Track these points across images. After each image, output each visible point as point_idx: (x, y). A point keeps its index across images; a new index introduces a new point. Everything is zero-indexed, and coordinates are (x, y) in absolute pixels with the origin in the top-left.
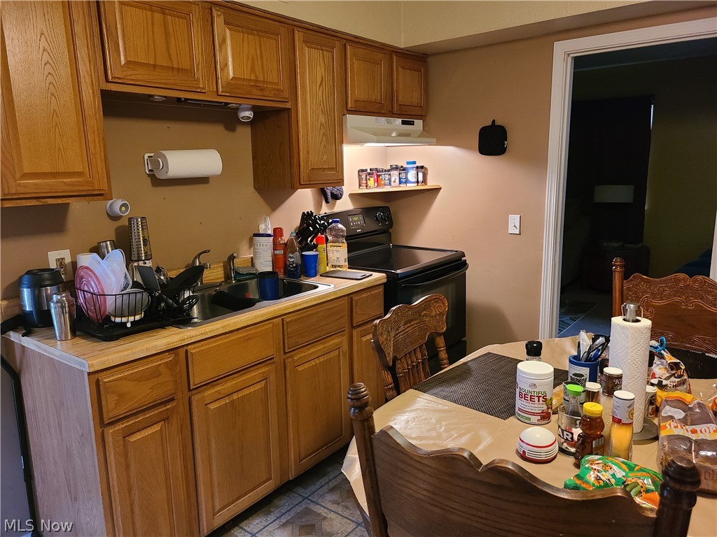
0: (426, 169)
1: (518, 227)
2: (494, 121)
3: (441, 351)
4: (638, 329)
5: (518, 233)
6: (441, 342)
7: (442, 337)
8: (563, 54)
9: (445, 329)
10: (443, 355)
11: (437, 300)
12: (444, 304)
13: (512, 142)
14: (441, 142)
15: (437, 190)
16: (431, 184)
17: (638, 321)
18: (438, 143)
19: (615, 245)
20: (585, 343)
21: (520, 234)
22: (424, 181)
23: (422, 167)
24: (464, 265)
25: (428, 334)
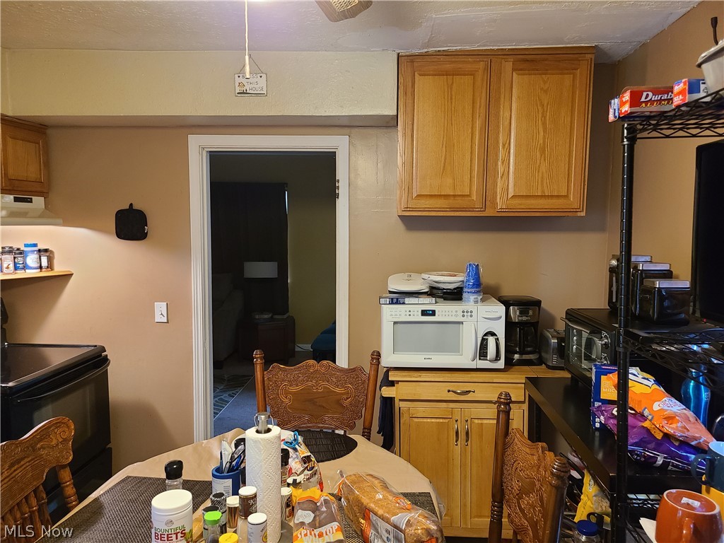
0: (52, 252)
1: (165, 314)
2: (131, 205)
3: (67, 486)
4: (268, 440)
5: (166, 321)
6: (66, 475)
7: (68, 469)
8: (198, 149)
9: (71, 458)
10: (70, 490)
11: (57, 425)
12: (68, 427)
13: (152, 227)
14: (67, 222)
15: (68, 276)
16: (59, 269)
17: (269, 430)
18: (64, 225)
19: (266, 316)
20: (226, 453)
21: (168, 322)
22: (50, 267)
23: (46, 251)
24: (105, 361)
25: (46, 471)
